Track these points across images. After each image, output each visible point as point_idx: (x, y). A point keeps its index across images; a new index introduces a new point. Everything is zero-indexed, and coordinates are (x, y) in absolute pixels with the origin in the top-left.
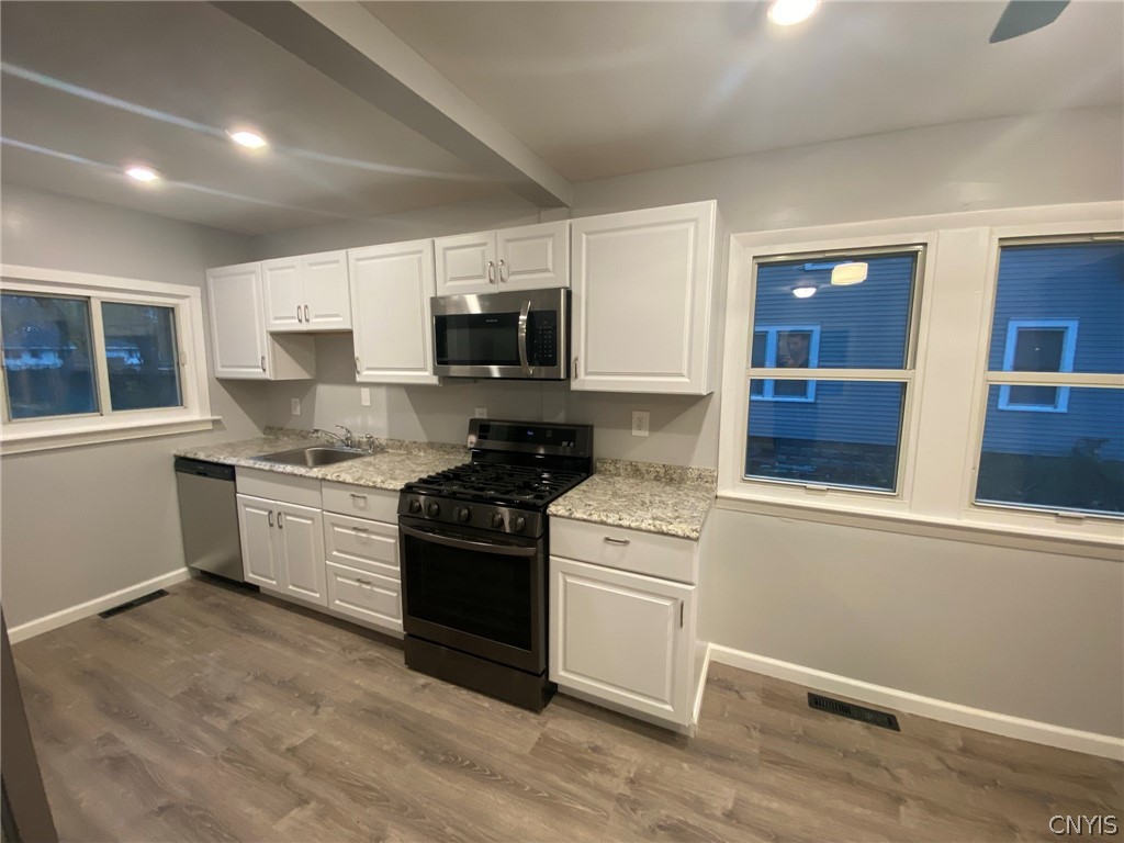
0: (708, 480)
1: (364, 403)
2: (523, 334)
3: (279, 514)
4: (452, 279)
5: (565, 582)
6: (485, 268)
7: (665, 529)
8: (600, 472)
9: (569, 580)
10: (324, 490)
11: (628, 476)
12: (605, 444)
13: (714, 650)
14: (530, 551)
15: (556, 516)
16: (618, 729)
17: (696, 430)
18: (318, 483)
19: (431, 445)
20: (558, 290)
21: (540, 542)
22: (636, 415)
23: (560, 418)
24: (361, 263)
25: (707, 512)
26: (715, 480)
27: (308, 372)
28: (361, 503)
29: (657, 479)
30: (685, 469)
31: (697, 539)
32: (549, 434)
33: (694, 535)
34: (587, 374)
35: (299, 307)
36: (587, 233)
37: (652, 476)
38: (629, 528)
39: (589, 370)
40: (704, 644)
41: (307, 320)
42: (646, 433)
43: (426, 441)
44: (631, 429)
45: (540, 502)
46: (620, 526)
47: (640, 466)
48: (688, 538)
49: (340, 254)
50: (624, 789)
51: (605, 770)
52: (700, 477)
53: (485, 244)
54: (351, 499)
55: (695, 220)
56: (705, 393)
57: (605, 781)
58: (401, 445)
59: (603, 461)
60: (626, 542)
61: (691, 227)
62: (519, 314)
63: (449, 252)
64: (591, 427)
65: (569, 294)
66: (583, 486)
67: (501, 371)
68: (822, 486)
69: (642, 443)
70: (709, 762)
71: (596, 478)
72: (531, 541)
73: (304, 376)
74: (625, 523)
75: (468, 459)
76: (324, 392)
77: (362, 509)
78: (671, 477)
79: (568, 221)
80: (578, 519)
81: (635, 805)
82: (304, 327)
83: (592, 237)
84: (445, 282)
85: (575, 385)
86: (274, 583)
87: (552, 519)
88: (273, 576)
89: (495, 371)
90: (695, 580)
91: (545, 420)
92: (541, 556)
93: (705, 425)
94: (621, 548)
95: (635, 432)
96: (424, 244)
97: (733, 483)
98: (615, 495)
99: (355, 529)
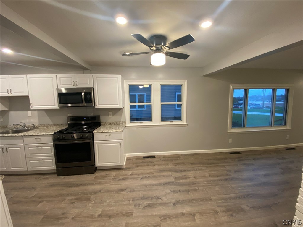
0: (124, 123)
1: (29, 115)
2: (83, 97)
3: (7, 148)
4: (62, 84)
5: (98, 145)
6: (72, 82)
7: (117, 131)
8: (102, 125)
9: (99, 145)
10: (24, 139)
11: (109, 125)
12: (103, 119)
13: (128, 155)
14: (90, 141)
15: (95, 133)
16: (110, 171)
17: (121, 115)
18: (22, 137)
19: (54, 125)
20: (91, 88)
21: (92, 139)
22: (109, 113)
23: (92, 115)
24: (31, 79)
25: (124, 128)
26: (125, 123)
27: (7, 108)
28: (39, 140)
29: (115, 124)
30: (120, 122)
31: (122, 132)
32: (90, 118)
33: (122, 131)
34: (99, 105)
35: (8, 90)
36: (97, 78)
37: (114, 124)
38: (111, 132)
39: (99, 104)
40: (125, 154)
41: (11, 93)
42: (112, 116)
43: (52, 124)
44: (108, 115)
45: (91, 131)
46: (109, 132)
47: (111, 123)
48: (121, 132)
49: (24, 76)
50: (113, 177)
51: (109, 176)
52: (123, 123)
53: (72, 77)
54: (35, 139)
55: (117, 78)
56: (122, 107)
57: (110, 178)
58: (44, 126)
59: (103, 123)
60: (110, 135)
61: (117, 79)
62: (82, 93)
63: (61, 78)
64: (100, 116)
65: (93, 89)
66: (99, 128)
67: (71, 105)
68: (142, 122)
69: (111, 118)
70: (128, 170)
71: (101, 126)
72: (90, 139)
73: (6, 109)
74: (110, 131)
75: (67, 126)
76: (12, 113)
77: (39, 141)
78: (117, 124)
79: (92, 75)
80: (100, 133)
81: (115, 179)
82: (10, 95)
83: (98, 78)
84: (60, 85)
85: (96, 107)
86: (5, 169)
87: (94, 134)
88: (4, 167)
89: (70, 105)
90: (123, 139)
91: (88, 115)
92: (92, 142)
93: (123, 114)
94: (109, 136)
95: (109, 116)
96: (54, 76)
97: (129, 123)
98: (107, 128)
99: (37, 147)
